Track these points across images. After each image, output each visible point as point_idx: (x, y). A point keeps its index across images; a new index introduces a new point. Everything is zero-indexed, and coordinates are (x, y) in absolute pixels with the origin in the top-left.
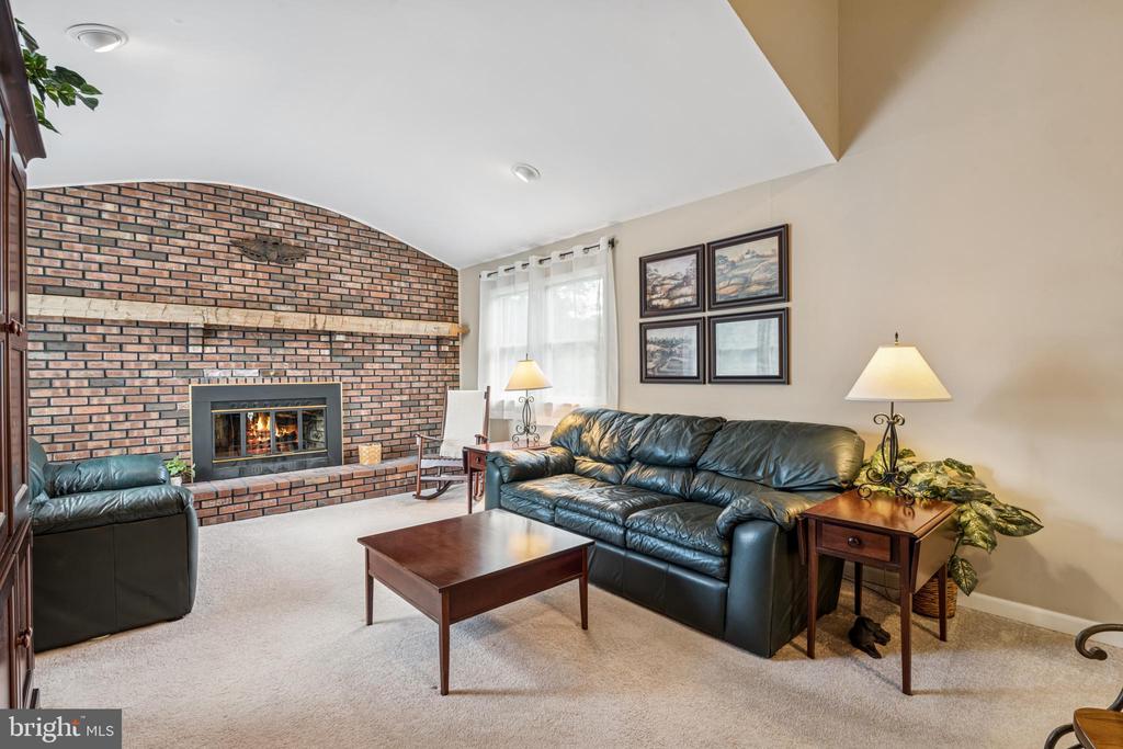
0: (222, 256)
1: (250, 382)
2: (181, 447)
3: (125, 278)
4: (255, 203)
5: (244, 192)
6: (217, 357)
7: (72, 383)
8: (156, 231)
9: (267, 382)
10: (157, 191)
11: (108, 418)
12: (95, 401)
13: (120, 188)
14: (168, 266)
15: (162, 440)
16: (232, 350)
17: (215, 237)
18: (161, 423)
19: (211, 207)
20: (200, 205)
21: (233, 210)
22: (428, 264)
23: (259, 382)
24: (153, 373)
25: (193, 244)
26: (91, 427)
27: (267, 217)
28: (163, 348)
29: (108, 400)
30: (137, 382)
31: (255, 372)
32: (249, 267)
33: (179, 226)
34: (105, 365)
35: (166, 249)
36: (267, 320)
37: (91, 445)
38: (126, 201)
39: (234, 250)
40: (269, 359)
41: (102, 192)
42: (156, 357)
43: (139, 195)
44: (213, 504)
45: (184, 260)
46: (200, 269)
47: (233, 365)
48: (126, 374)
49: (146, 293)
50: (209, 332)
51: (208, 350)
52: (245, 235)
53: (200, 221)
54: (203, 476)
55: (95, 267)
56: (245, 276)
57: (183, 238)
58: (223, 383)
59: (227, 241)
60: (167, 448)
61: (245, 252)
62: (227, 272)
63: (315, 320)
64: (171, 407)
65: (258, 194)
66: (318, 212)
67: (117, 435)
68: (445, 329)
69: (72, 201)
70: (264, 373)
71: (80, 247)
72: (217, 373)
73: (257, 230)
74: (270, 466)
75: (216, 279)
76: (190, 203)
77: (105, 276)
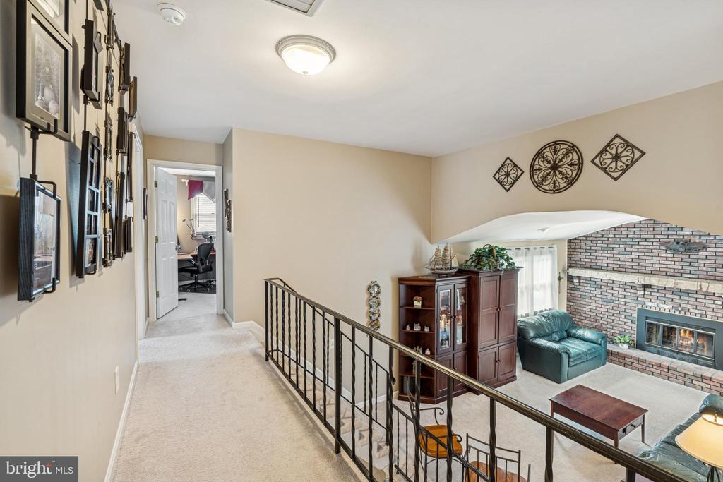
0: (656, 251)
1: (667, 311)
2: (632, 332)
3: (615, 262)
6: (651, 297)
7: (597, 299)
8: (627, 243)
9: (677, 313)
10: (629, 226)
11: (607, 313)
12: (603, 306)
13: (615, 228)
14: (631, 257)
15: (625, 327)
16: (658, 294)
17: (653, 243)
18: (625, 320)
19: (651, 229)
20: (647, 229)
21: (662, 229)
23: (672, 312)
24: (623, 300)
25: (642, 247)
26: (601, 316)
27: (682, 229)
28: (628, 290)
29: (607, 307)
30: (617, 302)
31: (670, 307)
32: (669, 255)
33: (637, 240)
34: (607, 294)
35: (631, 250)
36: (670, 283)
37: (601, 322)
38: (617, 233)
39: (662, 248)
40: (679, 301)
41: (609, 231)
42: (625, 293)
43: (622, 229)
44: (629, 360)
45: (638, 254)
46: (645, 258)
47: (658, 301)
48: (614, 298)
49: (622, 270)
50: (645, 287)
51: (646, 293)
52: (668, 240)
53: (647, 236)
54: (639, 346)
55: (606, 258)
56: (670, 260)
57: (638, 245)
58: (653, 309)
59: (658, 244)
60: (627, 331)
61: (668, 248)
62: (658, 258)
64: (630, 315)
67: (610, 320)
69: (600, 236)
70: (675, 308)
71: (601, 252)
72: (650, 304)
73: (676, 237)
75: (652, 262)
76: (642, 229)
77: (608, 262)
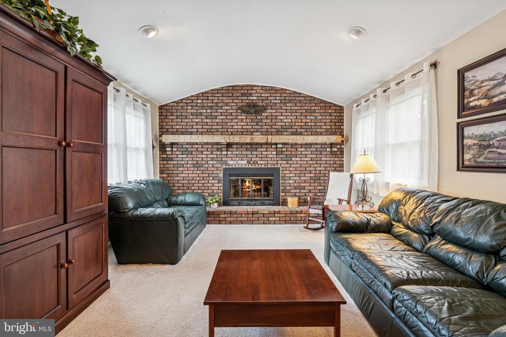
0: (234, 114)
1: (244, 166)
2: (219, 191)
3: (204, 127)
4: (246, 90)
5: (244, 86)
6: (232, 156)
7: (189, 166)
8: (213, 108)
9: (250, 166)
10: (214, 92)
11: (198, 178)
12: (194, 172)
13: (202, 93)
14: (217, 120)
15: (213, 188)
16: (237, 153)
17: (231, 108)
18: (213, 181)
19: (231, 95)
20: (227, 95)
21: (238, 95)
22: (326, 105)
23: (247, 166)
24: (211, 162)
25: (225, 111)
26: (193, 182)
27: (251, 95)
28: (214, 153)
29: (198, 172)
30: (206, 166)
31: (245, 162)
32: (244, 117)
33: (220, 105)
34: (198, 159)
35: (216, 114)
36: (247, 139)
37: (193, 188)
38: (204, 98)
39: (239, 111)
40: (251, 156)
41: (197, 96)
42: (212, 156)
43: (208, 95)
44: (223, 216)
45: (221, 117)
46: (227, 121)
47: (237, 159)
48: (203, 162)
49: (210, 132)
50: (229, 145)
51: (229, 153)
52: (243, 104)
53: (227, 101)
54: (226, 203)
55: (195, 124)
56: (243, 121)
57: (222, 109)
58: (234, 166)
59: (236, 108)
60: (215, 191)
61: (243, 111)
62: (236, 121)
63: (267, 138)
64: (216, 175)
65: (248, 86)
66: (272, 88)
67: (201, 185)
68: (334, 139)
69: (190, 101)
70: (249, 162)
71: (191, 117)
72: (232, 162)
73: (247, 101)
74: (250, 202)
75: (232, 124)
76: (224, 95)
77: (198, 127)
